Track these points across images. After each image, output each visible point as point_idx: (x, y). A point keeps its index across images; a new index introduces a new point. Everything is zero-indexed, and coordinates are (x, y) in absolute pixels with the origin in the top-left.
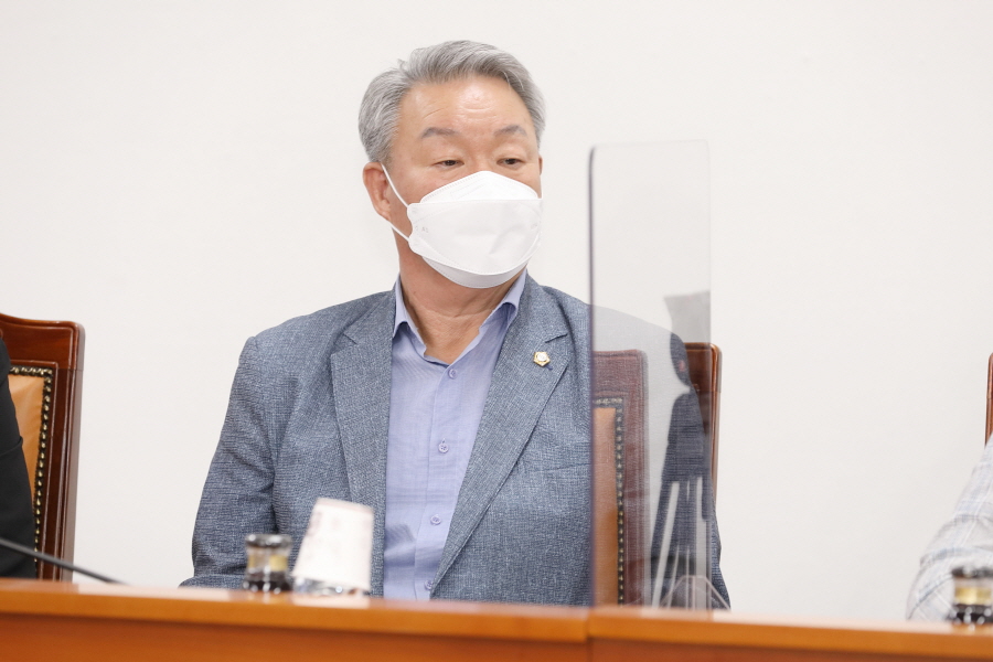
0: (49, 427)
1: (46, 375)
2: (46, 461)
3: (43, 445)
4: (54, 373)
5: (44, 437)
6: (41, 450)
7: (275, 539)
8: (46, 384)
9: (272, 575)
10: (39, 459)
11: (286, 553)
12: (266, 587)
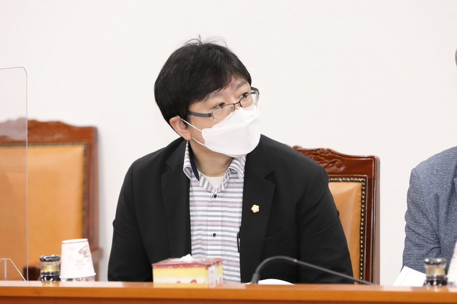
0: (365, 206)
1: (362, 181)
2: (364, 222)
3: (363, 215)
4: (366, 180)
5: (363, 211)
6: (362, 217)
7: (439, 260)
8: (363, 186)
9: (438, 277)
10: (361, 221)
11: (444, 266)
12: (435, 283)
